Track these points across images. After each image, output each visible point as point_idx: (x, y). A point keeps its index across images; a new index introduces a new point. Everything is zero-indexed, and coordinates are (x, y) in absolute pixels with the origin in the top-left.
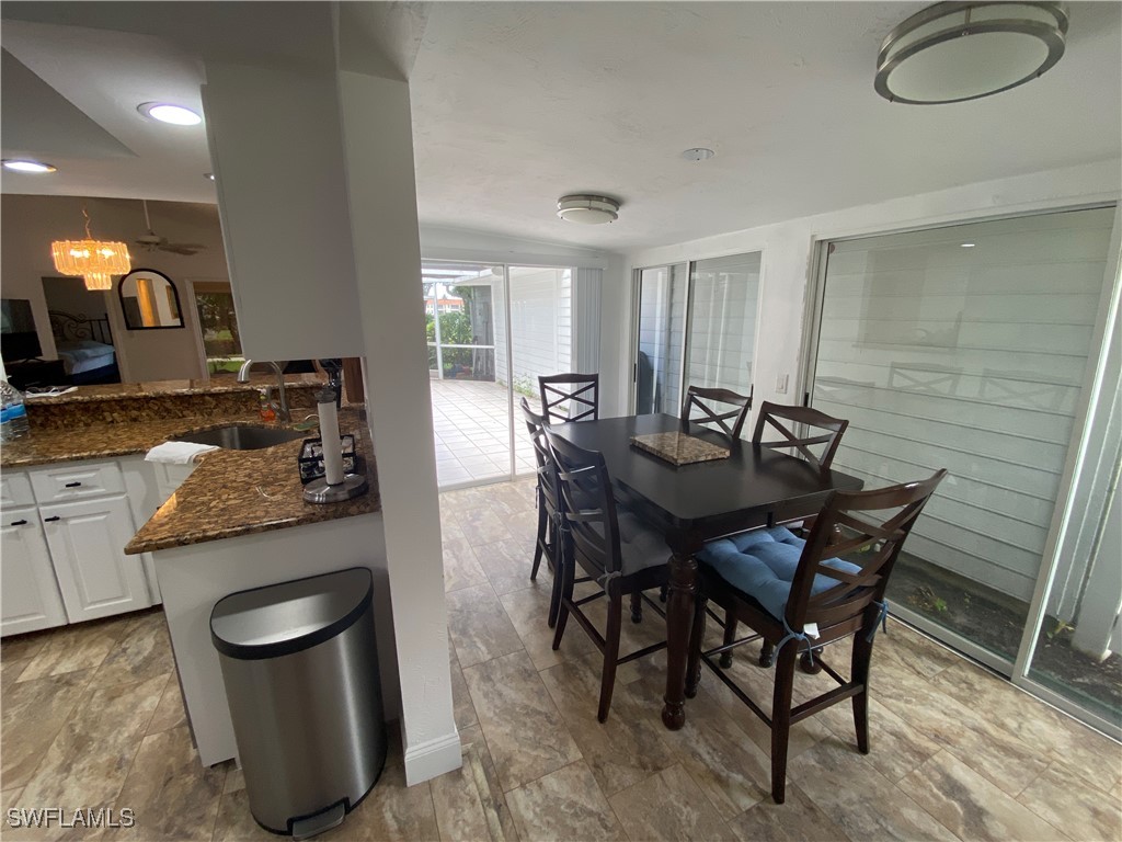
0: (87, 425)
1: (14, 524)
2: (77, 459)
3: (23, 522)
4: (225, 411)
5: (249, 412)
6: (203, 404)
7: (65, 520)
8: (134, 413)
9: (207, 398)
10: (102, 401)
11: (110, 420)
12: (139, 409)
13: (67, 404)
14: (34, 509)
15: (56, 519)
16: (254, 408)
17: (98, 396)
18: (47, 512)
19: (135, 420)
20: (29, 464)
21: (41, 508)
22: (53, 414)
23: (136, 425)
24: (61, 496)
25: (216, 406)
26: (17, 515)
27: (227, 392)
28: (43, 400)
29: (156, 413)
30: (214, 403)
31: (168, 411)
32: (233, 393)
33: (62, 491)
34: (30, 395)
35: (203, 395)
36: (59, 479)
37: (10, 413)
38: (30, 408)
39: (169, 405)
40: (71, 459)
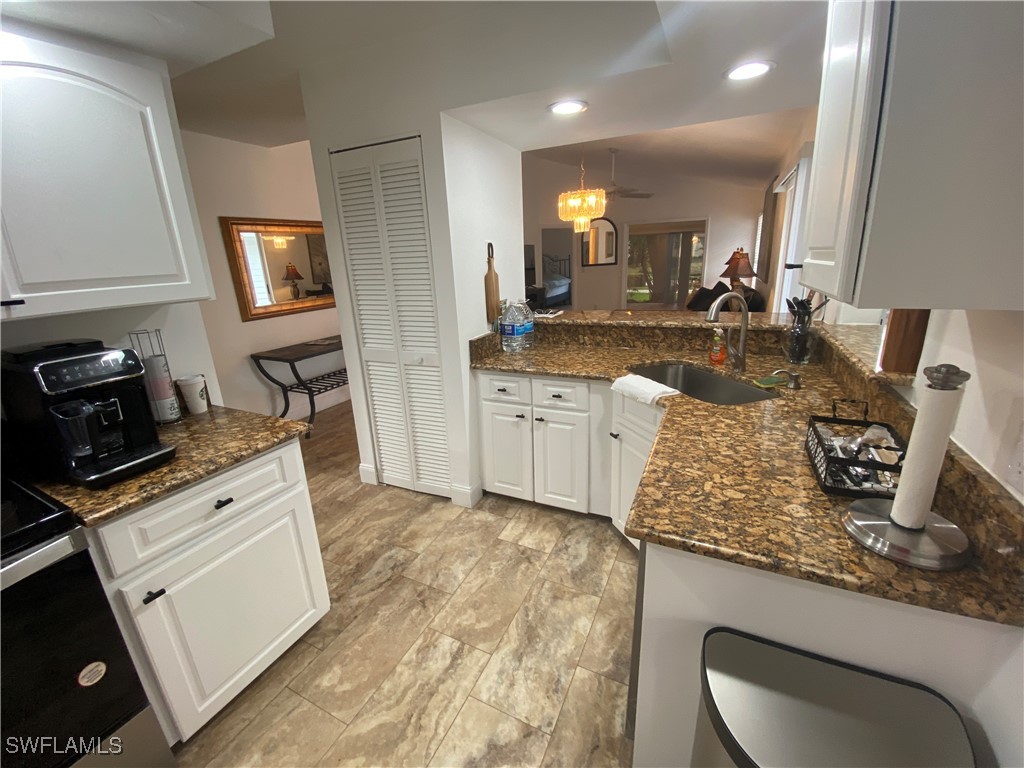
0: (567, 344)
1: (517, 416)
2: (564, 376)
3: (522, 417)
4: (670, 346)
5: (693, 350)
6: (653, 337)
7: (547, 422)
8: (599, 338)
9: (657, 331)
10: (580, 325)
11: (582, 341)
12: (603, 335)
13: (558, 325)
14: (529, 408)
15: (541, 420)
16: (697, 347)
17: (579, 321)
18: (539, 412)
19: (598, 344)
20: (533, 373)
21: (535, 409)
22: (549, 333)
23: (600, 349)
24: (546, 402)
25: (663, 340)
26: (520, 410)
27: (676, 328)
28: (545, 321)
29: (614, 340)
30: (662, 336)
31: (624, 340)
32: (681, 329)
33: (550, 399)
34: (537, 316)
35: (654, 328)
36: (549, 388)
37: (526, 329)
38: (537, 325)
39: (625, 334)
40: (559, 375)
